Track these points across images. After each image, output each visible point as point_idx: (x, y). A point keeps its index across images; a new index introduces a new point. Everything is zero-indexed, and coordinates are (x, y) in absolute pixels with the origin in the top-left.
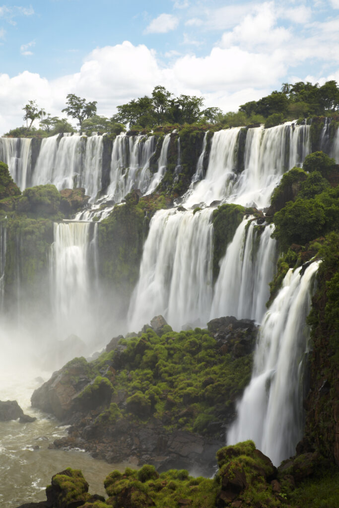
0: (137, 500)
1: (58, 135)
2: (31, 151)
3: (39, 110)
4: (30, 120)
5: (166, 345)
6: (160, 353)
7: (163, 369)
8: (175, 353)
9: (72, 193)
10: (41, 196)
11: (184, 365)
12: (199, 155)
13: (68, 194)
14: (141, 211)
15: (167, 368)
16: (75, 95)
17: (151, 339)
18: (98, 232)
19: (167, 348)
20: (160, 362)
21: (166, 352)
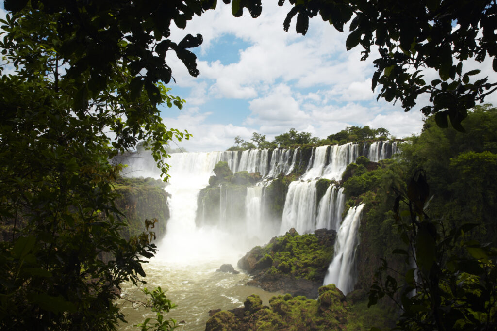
0: (283, 309)
1: (249, 150)
3: (241, 139)
4: (237, 144)
5: (296, 241)
6: (293, 245)
8: (300, 244)
9: (255, 174)
10: (241, 175)
11: (304, 250)
12: (310, 157)
13: (253, 175)
14: (285, 182)
15: (296, 251)
16: (257, 133)
17: (289, 238)
18: (266, 191)
19: (296, 243)
20: (293, 248)
21: (296, 244)
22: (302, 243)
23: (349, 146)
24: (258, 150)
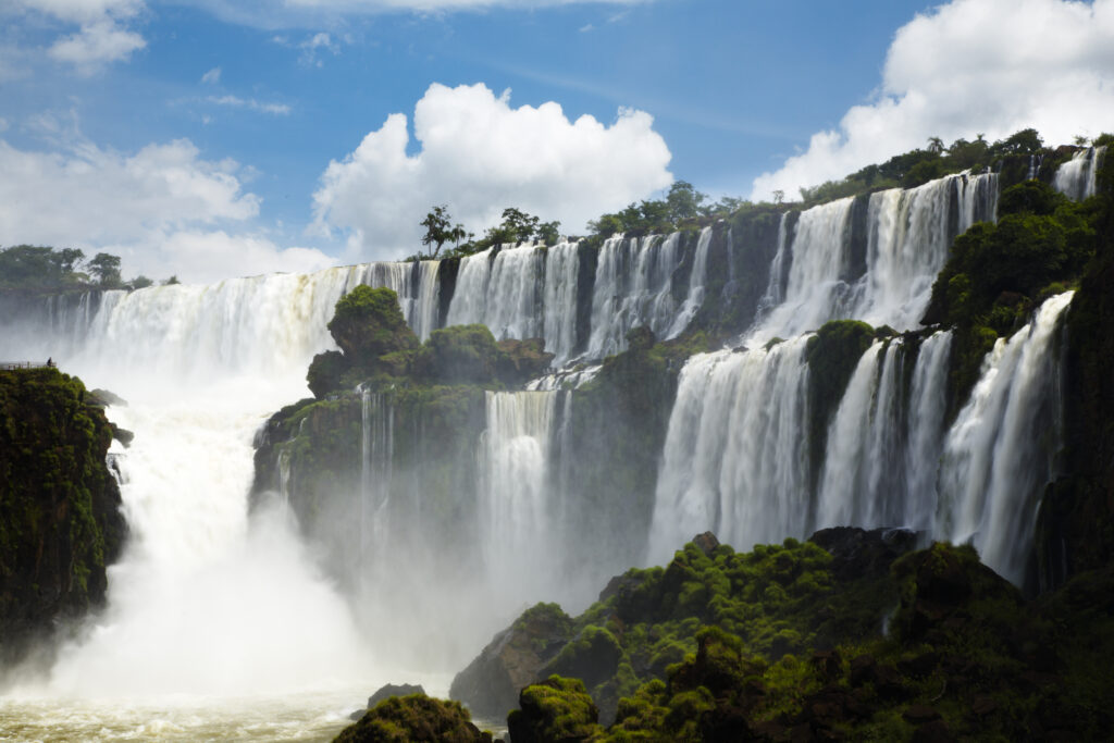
0: (720, 659)
1: (491, 249)
2: (439, 284)
3: (454, 227)
4: (434, 244)
5: (727, 570)
6: (715, 583)
7: (723, 610)
8: (746, 583)
9: (518, 346)
10: (460, 343)
11: (766, 603)
12: (772, 257)
13: (511, 348)
14: (659, 358)
15: (731, 609)
16: (520, 211)
17: (693, 561)
18: (573, 408)
19: (727, 575)
20: (716, 598)
21: (727, 582)
22: (754, 577)
23: (953, 185)
24: (533, 249)
